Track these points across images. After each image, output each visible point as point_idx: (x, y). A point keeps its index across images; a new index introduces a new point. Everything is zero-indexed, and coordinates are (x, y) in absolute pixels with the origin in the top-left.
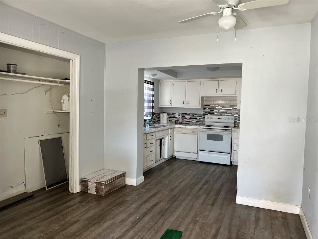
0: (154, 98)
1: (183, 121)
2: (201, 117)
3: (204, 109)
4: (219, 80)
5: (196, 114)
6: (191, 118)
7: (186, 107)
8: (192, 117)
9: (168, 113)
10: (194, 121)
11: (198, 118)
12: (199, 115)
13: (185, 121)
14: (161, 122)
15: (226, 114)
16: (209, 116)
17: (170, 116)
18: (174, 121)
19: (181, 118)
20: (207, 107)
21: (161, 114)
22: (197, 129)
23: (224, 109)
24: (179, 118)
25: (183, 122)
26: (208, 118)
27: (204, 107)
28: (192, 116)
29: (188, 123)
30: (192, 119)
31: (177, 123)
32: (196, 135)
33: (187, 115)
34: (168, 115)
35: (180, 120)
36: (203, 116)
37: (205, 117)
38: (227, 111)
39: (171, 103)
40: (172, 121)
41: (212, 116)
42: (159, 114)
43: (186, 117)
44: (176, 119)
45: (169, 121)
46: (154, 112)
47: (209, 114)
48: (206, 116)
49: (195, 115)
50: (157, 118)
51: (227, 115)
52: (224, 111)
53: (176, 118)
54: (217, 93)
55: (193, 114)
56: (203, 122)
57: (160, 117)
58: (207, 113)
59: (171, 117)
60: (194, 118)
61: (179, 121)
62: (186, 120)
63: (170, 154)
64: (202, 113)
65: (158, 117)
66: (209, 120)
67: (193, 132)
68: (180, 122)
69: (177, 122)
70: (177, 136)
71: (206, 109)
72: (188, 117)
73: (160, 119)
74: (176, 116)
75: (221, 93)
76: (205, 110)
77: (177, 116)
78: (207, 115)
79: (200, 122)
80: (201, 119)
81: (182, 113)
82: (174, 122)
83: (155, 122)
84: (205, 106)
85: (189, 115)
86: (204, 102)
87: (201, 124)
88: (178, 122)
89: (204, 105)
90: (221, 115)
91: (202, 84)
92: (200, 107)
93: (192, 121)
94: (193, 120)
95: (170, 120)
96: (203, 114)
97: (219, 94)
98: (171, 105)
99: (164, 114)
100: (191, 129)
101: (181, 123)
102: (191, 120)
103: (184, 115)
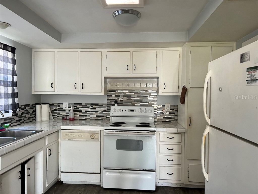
0: (17, 78)
1: (75, 116)
2: (104, 109)
3: (109, 96)
4: (131, 51)
5: (97, 104)
6: (88, 111)
7: (79, 93)
8: (89, 109)
9: (51, 103)
10: (94, 115)
11: (100, 110)
12: (101, 106)
13: (78, 116)
14: (38, 119)
15: (140, 103)
16: (116, 107)
17: (54, 108)
18: (61, 116)
19: (72, 111)
20: (113, 94)
21: (38, 107)
22: (100, 131)
23: (138, 97)
24: (69, 111)
25: (75, 118)
26: (115, 110)
27: (108, 93)
28: (91, 108)
29: (84, 118)
30: (90, 112)
31: (66, 119)
32: (98, 141)
33: (81, 106)
34: (51, 106)
35: (71, 115)
36: (108, 107)
37: (110, 109)
38: (141, 99)
39: (53, 87)
40: (58, 115)
41: (121, 108)
42: (33, 107)
43: (80, 109)
44: (64, 113)
45: (52, 117)
46: (17, 103)
47: (116, 105)
48: (112, 108)
49: (94, 107)
50: (29, 113)
51: (142, 105)
52: (138, 99)
53: (65, 111)
54: (128, 72)
55: (91, 104)
56: (108, 116)
57: (35, 111)
58: (114, 103)
59: (55, 110)
60: (94, 110)
61: (68, 116)
62: (81, 114)
63: (49, 182)
64: (106, 102)
65: (31, 111)
66: (117, 114)
67: (93, 137)
68: (70, 118)
69: (65, 117)
70: (64, 145)
71: (111, 96)
72: (84, 110)
73: (35, 114)
74: (64, 109)
75: (135, 72)
76: (110, 98)
77: (65, 107)
78: (114, 105)
79: (103, 116)
80: (105, 111)
81: (75, 104)
82: (61, 118)
83: (23, 121)
84: (110, 91)
85: (85, 106)
86: (109, 85)
87: (104, 119)
88: (68, 118)
89: (108, 91)
90: (133, 105)
91: (104, 56)
92: (102, 94)
93: (91, 116)
94: (92, 114)
95: (53, 115)
96: (108, 104)
97: (131, 73)
98: (53, 90)
99: (42, 105)
100: (89, 131)
101: (73, 120)
102: (88, 114)
103: (78, 106)
